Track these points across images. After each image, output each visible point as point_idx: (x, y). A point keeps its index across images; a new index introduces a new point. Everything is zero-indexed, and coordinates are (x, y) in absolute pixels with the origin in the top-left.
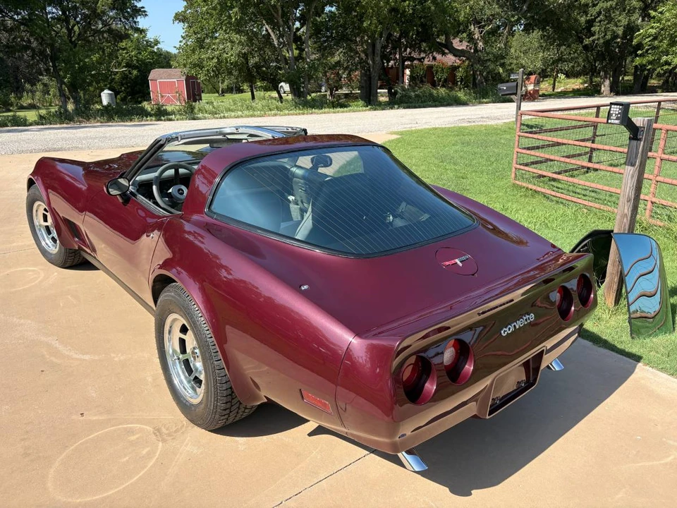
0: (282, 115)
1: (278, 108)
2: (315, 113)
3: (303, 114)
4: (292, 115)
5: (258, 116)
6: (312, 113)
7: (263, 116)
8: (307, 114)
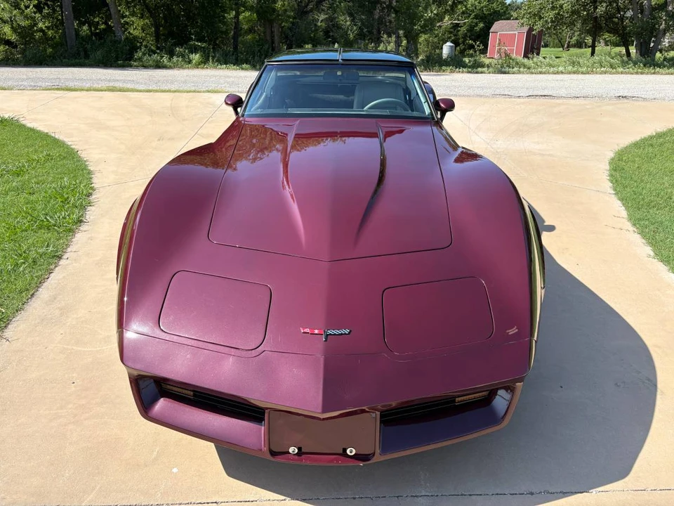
0: (614, 73)
1: (612, 66)
2: (658, 73)
3: (642, 73)
4: (626, 73)
5: (583, 73)
6: (654, 73)
7: (588, 73)
8: (647, 74)
